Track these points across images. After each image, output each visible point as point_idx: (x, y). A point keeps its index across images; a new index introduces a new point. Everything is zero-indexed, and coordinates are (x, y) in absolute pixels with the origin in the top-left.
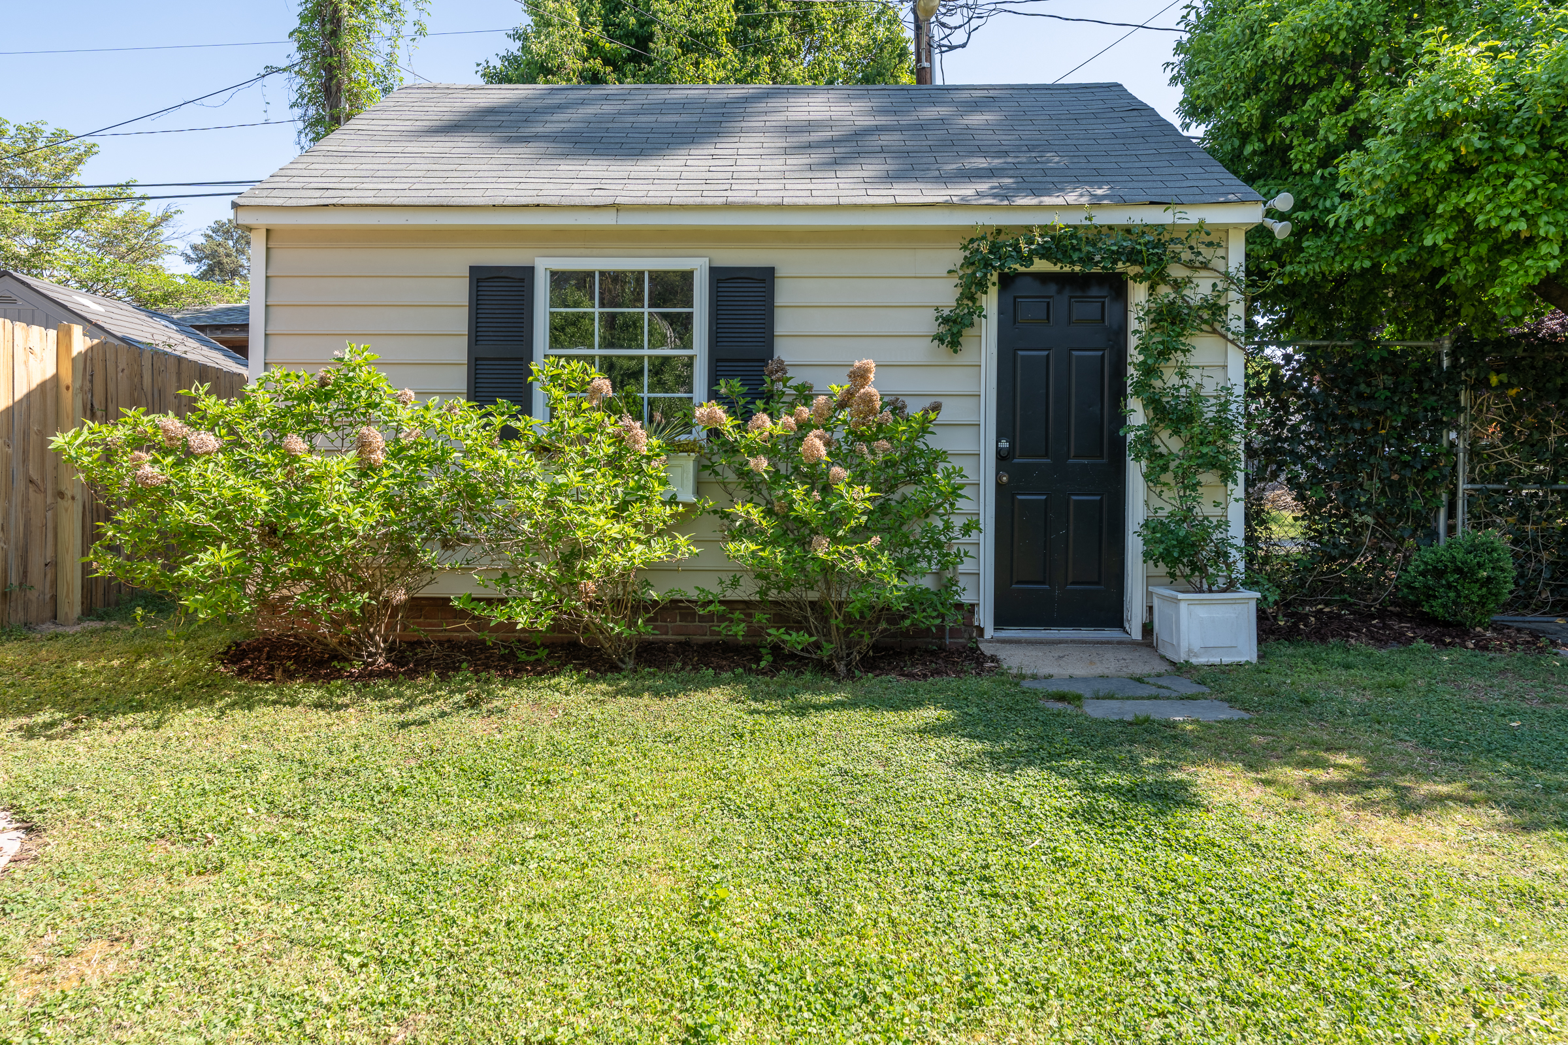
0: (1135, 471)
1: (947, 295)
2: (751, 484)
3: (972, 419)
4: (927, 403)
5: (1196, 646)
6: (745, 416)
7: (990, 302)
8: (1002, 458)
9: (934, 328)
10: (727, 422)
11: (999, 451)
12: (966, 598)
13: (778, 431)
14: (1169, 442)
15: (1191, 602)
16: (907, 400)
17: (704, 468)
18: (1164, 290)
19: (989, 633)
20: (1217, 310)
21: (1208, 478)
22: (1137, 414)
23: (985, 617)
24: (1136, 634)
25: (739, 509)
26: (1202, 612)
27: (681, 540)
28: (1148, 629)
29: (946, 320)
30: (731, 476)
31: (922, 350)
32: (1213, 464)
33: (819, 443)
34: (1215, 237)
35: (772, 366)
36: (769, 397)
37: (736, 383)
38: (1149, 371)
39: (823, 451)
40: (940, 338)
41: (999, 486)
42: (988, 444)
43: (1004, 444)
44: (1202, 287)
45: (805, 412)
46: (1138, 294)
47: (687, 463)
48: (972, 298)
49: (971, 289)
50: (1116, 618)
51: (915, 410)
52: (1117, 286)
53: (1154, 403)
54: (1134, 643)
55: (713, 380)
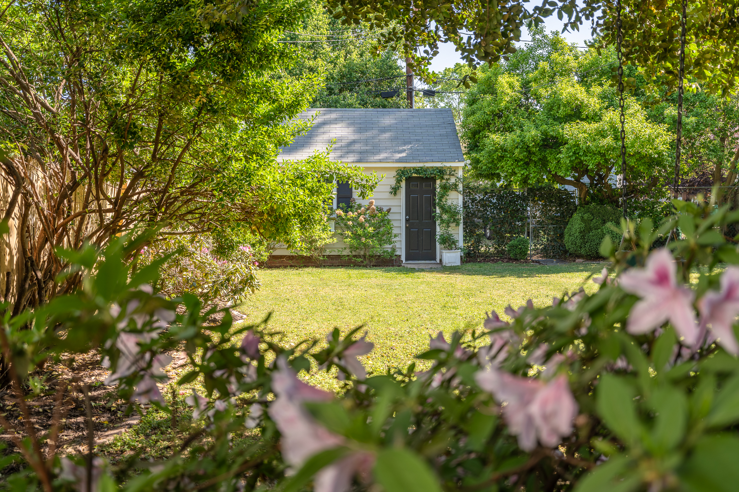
0: (438, 222)
1: (393, 182)
2: (348, 228)
3: (399, 211)
4: (388, 208)
5: (447, 262)
6: (347, 212)
7: (403, 184)
8: (407, 220)
9: (390, 190)
10: (343, 214)
11: (406, 219)
12: (398, 253)
13: (354, 216)
14: (445, 217)
15: (446, 253)
16: (383, 207)
17: (337, 223)
18: (444, 181)
19: (404, 262)
20: (456, 185)
21: (453, 225)
22: (438, 210)
23: (403, 258)
24: (438, 261)
25: (346, 232)
26: (448, 255)
27: (335, 239)
28: (441, 260)
29: (393, 188)
30: (342, 225)
31: (387, 195)
32: (455, 220)
33: (363, 219)
34: (455, 169)
35: (352, 199)
36: (351, 207)
37: (343, 204)
38: (440, 200)
39: (364, 220)
40: (391, 193)
41: (406, 227)
42: (403, 217)
43: (407, 217)
44: (453, 180)
45: (359, 211)
46: (438, 182)
47: (333, 223)
48: (399, 183)
49: (399, 181)
50: (435, 259)
51: (385, 209)
52: (434, 180)
53: (442, 208)
54: (438, 263)
55: (338, 203)
